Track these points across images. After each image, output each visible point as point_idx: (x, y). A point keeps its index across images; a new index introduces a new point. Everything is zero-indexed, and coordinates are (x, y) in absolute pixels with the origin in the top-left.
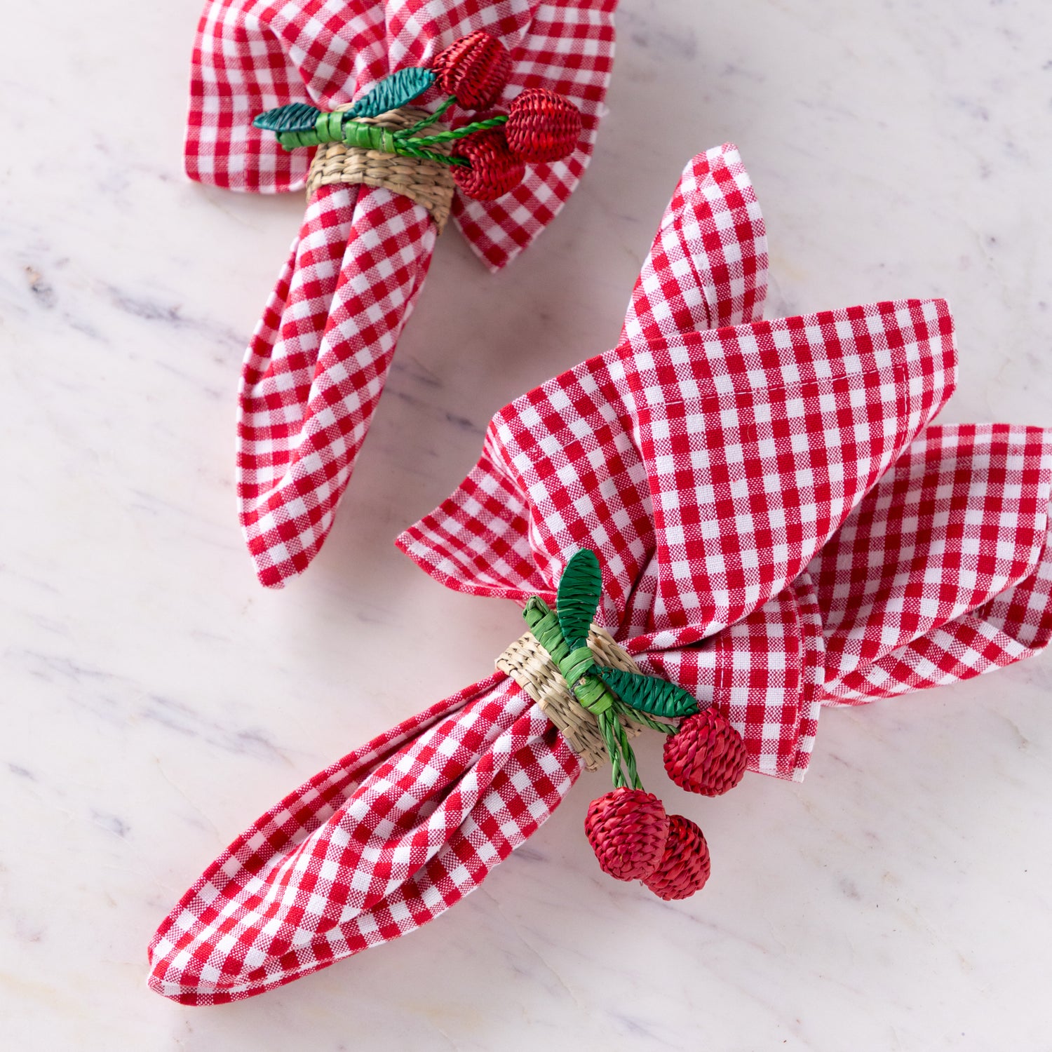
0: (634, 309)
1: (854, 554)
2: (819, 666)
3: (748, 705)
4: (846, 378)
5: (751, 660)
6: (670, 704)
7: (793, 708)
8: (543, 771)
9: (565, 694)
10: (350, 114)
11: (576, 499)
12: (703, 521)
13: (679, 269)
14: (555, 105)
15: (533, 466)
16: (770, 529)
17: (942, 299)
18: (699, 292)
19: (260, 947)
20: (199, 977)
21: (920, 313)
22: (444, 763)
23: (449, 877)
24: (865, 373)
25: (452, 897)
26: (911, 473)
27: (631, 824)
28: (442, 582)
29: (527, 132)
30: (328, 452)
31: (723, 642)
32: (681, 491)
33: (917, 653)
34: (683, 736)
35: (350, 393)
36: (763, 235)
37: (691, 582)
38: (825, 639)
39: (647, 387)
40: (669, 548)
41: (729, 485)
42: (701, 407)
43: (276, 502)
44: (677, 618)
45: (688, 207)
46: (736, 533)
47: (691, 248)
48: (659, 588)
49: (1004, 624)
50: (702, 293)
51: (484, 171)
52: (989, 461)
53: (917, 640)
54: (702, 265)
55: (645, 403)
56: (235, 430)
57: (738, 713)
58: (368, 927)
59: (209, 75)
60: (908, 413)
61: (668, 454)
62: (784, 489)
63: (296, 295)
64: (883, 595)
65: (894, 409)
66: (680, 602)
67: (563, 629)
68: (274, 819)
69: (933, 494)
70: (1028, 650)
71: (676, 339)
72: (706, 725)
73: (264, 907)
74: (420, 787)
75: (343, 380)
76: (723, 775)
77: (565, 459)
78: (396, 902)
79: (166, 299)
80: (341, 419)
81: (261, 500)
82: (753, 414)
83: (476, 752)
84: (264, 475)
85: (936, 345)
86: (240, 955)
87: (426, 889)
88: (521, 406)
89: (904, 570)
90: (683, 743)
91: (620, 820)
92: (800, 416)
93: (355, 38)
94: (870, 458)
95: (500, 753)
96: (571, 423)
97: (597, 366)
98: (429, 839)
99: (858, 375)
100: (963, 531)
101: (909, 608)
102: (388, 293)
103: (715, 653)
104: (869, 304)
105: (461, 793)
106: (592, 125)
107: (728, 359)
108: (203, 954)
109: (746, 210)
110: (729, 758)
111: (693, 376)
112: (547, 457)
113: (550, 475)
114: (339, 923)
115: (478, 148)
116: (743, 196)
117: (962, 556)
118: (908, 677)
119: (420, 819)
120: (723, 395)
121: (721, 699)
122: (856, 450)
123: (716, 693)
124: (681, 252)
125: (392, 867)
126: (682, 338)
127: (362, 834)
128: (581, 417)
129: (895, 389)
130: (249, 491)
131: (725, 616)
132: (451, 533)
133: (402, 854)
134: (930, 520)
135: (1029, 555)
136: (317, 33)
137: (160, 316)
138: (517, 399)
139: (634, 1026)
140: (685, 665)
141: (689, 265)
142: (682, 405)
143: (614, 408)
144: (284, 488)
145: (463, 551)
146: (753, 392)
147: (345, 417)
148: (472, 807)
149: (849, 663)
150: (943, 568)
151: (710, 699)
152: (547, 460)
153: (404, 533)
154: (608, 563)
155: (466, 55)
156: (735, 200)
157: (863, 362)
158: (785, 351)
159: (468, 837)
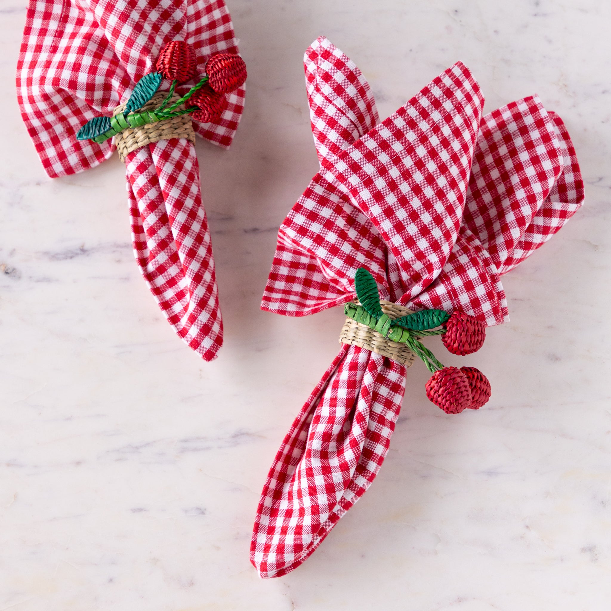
0: (318, 141)
1: (475, 200)
2: (491, 264)
3: (470, 301)
4: (437, 124)
5: (461, 279)
6: (435, 320)
7: (491, 291)
8: (392, 381)
9: (384, 340)
10: (126, 112)
11: (341, 247)
12: (407, 227)
13: (330, 111)
14: (228, 61)
15: (313, 242)
16: (439, 214)
17: (459, 62)
18: (346, 117)
19: (307, 533)
20: (284, 562)
21: (453, 74)
22: (344, 402)
23: (375, 453)
24: (444, 117)
25: (380, 461)
26: (481, 147)
27: (451, 387)
28: (293, 316)
29: (222, 80)
30: (204, 282)
31: (444, 277)
32: (390, 218)
33: (530, 233)
34: (450, 332)
35: (199, 248)
36: (361, 74)
37: (415, 258)
38: (486, 249)
39: (349, 178)
40: (397, 248)
41: (410, 204)
42: (379, 174)
43: (193, 319)
44: (416, 278)
45: (318, 79)
46: (425, 224)
47: (331, 98)
48: (401, 268)
49: (559, 196)
50: (347, 117)
51: (208, 108)
52: (516, 125)
53: (528, 228)
54: (340, 104)
55: (351, 186)
56: (151, 293)
57: (467, 307)
58: (350, 496)
59: (36, 123)
60: (471, 124)
61: (375, 204)
62: (436, 192)
63: (145, 213)
64: (501, 215)
65: (464, 126)
66: (414, 269)
67: (368, 311)
68: (276, 469)
69: (498, 154)
70: (579, 205)
71: (351, 148)
72: (458, 321)
73: (296, 513)
74: (339, 419)
75: (193, 244)
76: (478, 340)
77: (326, 230)
78: (357, 478)
79: (75, 244)
80: (202, 262)
81: (184, 321)
82: (404, 164)
83: (356, 389)
84: (177, 308)
85: (467, 85)
86: (299, 541)
87: (367, 464)
88: (292, 216)
89: (505, 198)
90: (453, 335)
91: (445, 387)
92: (425, 154)
93: (107, 72)
94: (465, 155)
95: (369, 384)
96: (320, 212)
97: (318, 179)
98: (358, 441)
99: (441, 120)
100: (523, 166)
101: (518, 215)
102: (190, 189)
103: (443, 285)
104: (429, 84)
105: (361, 412)
106: (236, 51)
107: (379, 145)
108: (281, 549)
109: (347, 67)
110: (476, 331)
111: (368, 162)
112: (317, 234)
113: (323, 241)
114: (337, 502)
115: (200, 99)
116: (342, 61)
117: (529, 178)
118: (531, 246)
119: (346, 433)
120: (386, 163)
121: (456, 304)
122: (457, 155)
123: (452, 303)
124: (326, 102)
125: (348, 463)
126: (353, 146)
127: (324, 455)
128: (324, 207)
129: (460, 117)
130: (174, 319)
131: (439, 265)
132: (281, 289)
133: (349, 455)
134: (504, 167)
135: (559, 162)
136: (86, 79)
137: (77, 254)
138: (289, 214)
139: (491, 473)
140: (432, 298)
141: (334, 107)
142: (370, 178)
143: (336, 194)
144: (193, 310)
145: (292, 295)
146: (399, 155)
147: (203, 261)
148: (369, 415)
149: (503, 255)
150: (523, 188)
151: (451, 307)
152: (318, 235)
153: (262, 302)
154: (371, 269)
155: (172, 58)
156: (339, 65)
157: (440, 112)
158: (404, 127)
159: (374, 430)
